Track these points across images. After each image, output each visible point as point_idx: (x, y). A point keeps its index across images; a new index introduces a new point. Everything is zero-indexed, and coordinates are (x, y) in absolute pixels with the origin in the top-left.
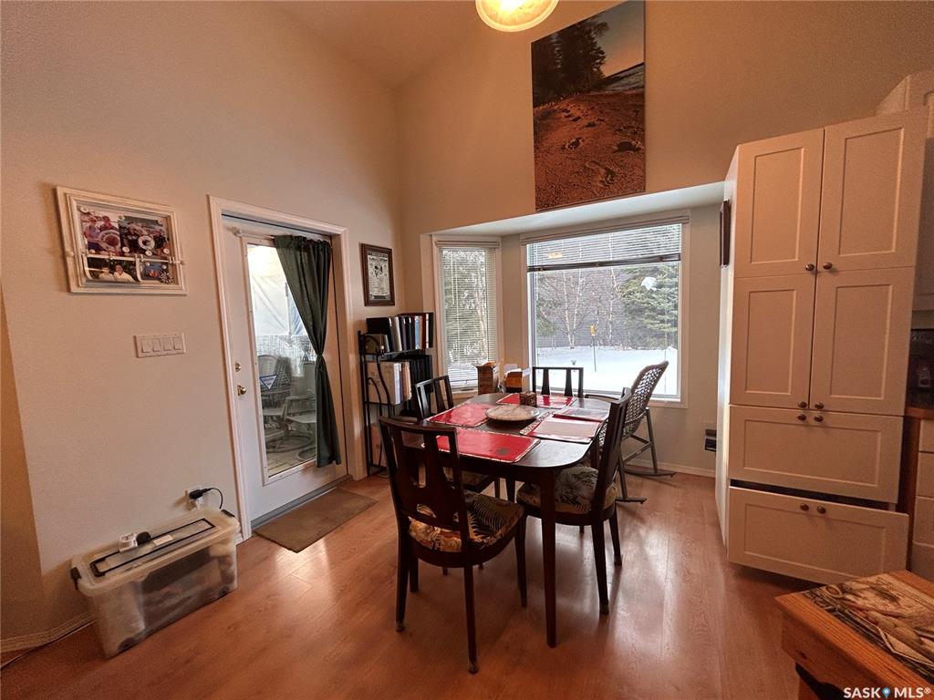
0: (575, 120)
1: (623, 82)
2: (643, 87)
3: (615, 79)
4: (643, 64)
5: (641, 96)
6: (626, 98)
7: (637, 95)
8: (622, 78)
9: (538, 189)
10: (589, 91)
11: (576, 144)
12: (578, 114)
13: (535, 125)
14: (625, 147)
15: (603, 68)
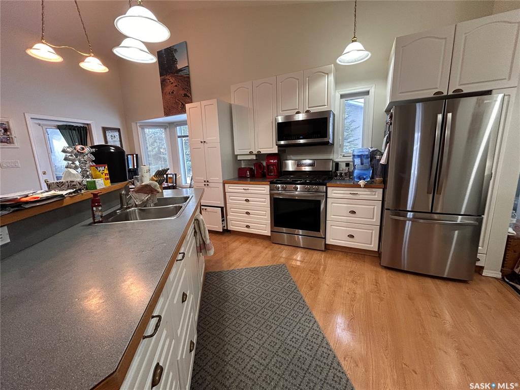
0: (172, 83)
1: (183, 72)
2: (189, 74)
3: (181, 70)
4: (188, 66)
5: (189, 78)
6: (185, 77)
7: (187, 77)
8: (182, 70)
9: (164, 108)
10: (175, 73)
11: (173, 92)
12: (172, 81)
13: (161, 84)
14: (186, 95)
15: (177, 65)
